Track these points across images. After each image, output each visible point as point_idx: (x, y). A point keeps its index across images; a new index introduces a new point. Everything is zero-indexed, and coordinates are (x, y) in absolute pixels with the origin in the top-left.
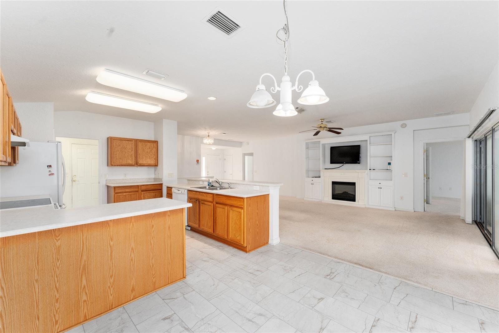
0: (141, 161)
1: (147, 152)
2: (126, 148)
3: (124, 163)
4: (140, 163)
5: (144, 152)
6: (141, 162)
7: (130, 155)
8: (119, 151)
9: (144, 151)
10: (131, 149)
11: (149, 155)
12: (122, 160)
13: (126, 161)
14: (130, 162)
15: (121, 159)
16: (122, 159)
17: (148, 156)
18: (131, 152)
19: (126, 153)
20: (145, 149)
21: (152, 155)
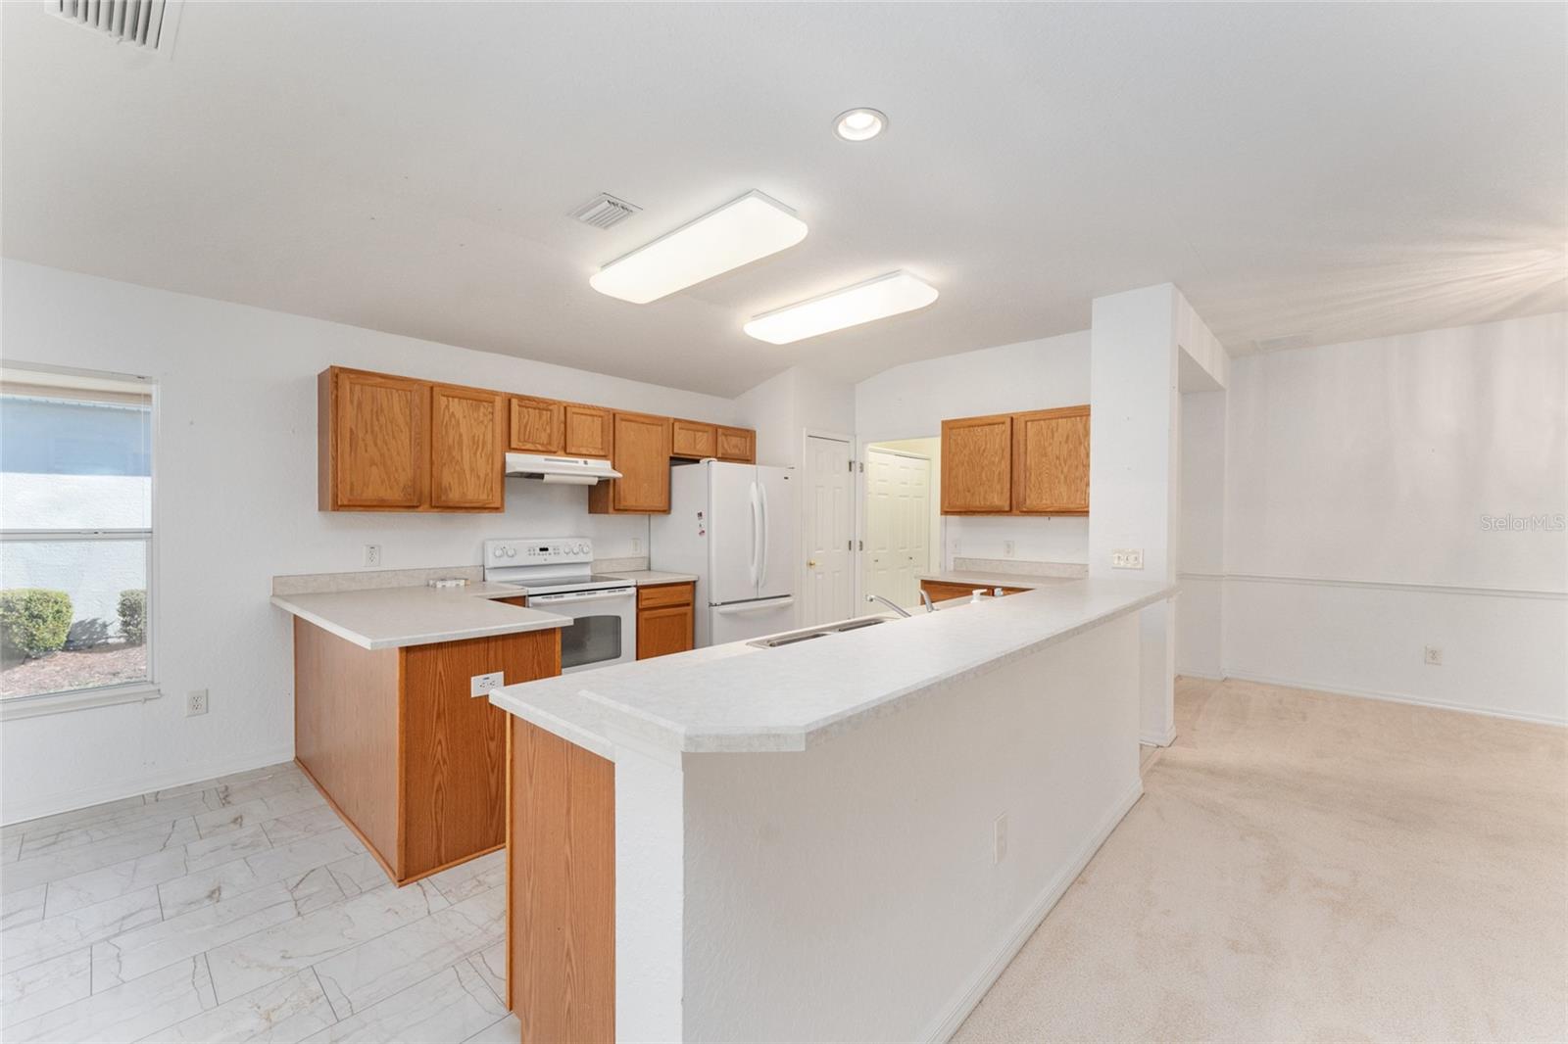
0: (1032, 496)
1: (1058, 458)
2: (984, 451)
3: (978, 503)
4: (1028, 502)
5: (1044, 460)
6: (1032, 502)
7: (997, 473)
8: (966, 464)
9: (1046, 455)
10: (1000, 452)
11: (1065, 470)
12: (973, 494)
13: (985, 498)
14: (996, 500)
15: (969, 491)
16: (972, 491)
17: (1062, 472)
18: (1000, 462)
19: (983, 468)
20: (1050, 444)
21: (1077, 467)
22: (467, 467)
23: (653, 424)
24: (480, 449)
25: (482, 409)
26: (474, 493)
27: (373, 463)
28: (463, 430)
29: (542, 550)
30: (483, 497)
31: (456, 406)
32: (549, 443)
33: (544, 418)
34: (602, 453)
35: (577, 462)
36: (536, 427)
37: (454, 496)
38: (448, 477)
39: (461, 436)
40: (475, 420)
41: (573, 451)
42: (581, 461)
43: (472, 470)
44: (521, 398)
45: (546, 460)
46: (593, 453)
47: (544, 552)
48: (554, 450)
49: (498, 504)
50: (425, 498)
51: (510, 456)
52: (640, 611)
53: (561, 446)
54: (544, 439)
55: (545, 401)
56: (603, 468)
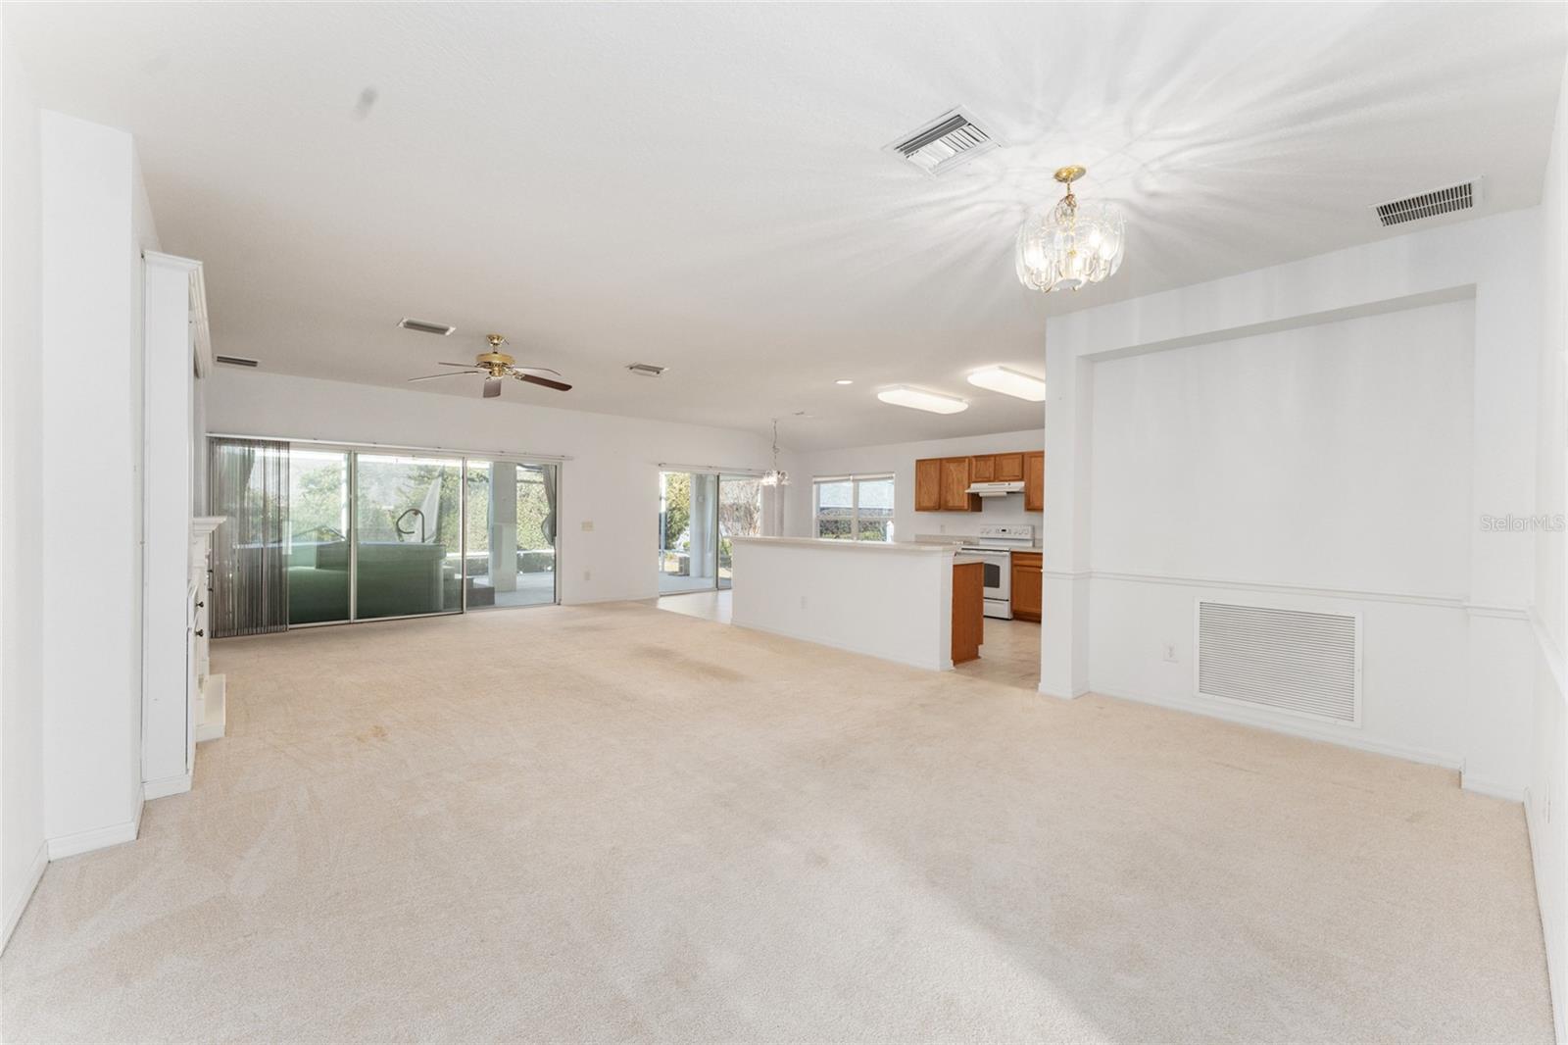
22: (955, 492)
24: (960, 484)
25: (960, 465)
26: (957, 503)
27: (926, 494)
28: (954, 476)
30: (961, 504)
31: (952, 467)
32: (989, 477)
33: (987, 464)
34: (1017, 478)
35: (1003, 484)
36: (984, 469)
37: (951, 504)
38: (949, 498)
39: (953, 478)
40: (958, 471)
41: (1002, 478)
42: (1007, 483)
43: (957, 493)
44: (976, 457)
45: (988, 485)
46: (1011, 478)
48: (991, 480)
49: (966, 507)
50: (941, 506)
51: (973, 485)
52: (1013, 566)
53: (996, 477)
54: (988, 475)
55: (989, 456)
56: (1018, 486)
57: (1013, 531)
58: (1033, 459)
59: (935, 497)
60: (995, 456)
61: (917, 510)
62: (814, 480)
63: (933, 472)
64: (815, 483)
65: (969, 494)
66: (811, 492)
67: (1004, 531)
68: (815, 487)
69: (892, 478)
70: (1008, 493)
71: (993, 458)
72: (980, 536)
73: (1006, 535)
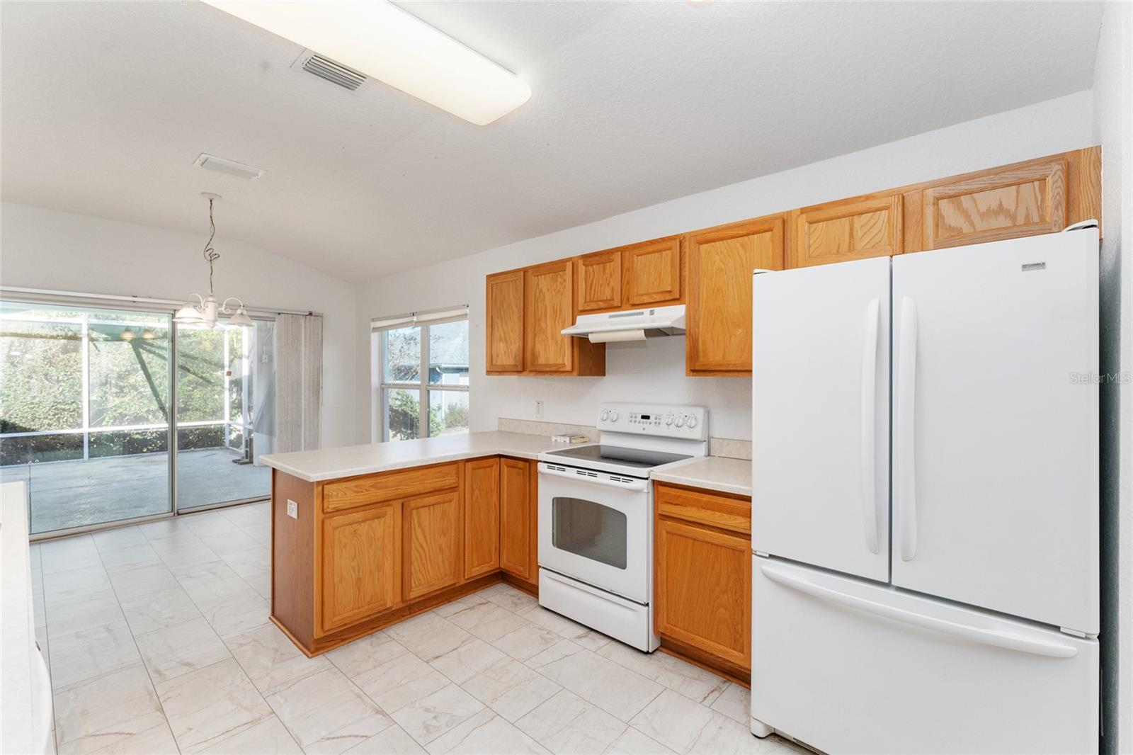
22: (550, 334)
23: (747, 235)
24: (558, 317)
25: (559, 280)
26: (553, 358)
27: (501, 340)
28: (547, 302)
29: (643, 417)
30: (560, 361)
31: (544, 282)
32: (612, 299)
33: (608, 271)
34: (669, 297)
35: (642, 313)
36: (601, 282)
37: (541, 360)
38: (539, 346)
39: (546, 306)
40: (555, 291)
41: (636, 300)
42: (647, 311)
43: (553, 337)
44: (585, 258)
45: (610, 317)
46: (658, 300)
47: (644, 420)
48: (616, 304)
49: (568, 368)
50: (525, 365)
51: (581, 319)
52: (660, 517)
53: (625, 301)
54: (608, 295)
55: (610, 252)
56: (671, 316)
57: (664, 421)
58: (704, 247)
59: (515, 346)
60: (622, 250)
61: (489, 373)
62: (373, 325)
63: (512, 296)
64: (375, 329)
65: (572, 337)
66: (369, 344)
67: (646, 417)
68: (375, 337)
69: (464, 316)
70: (650, 333)
71: (618, 256)
72: (601, 426)
73: (648, 427)
